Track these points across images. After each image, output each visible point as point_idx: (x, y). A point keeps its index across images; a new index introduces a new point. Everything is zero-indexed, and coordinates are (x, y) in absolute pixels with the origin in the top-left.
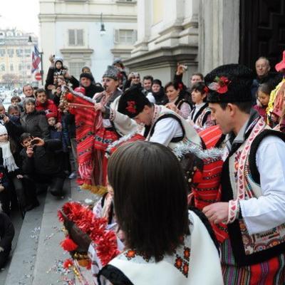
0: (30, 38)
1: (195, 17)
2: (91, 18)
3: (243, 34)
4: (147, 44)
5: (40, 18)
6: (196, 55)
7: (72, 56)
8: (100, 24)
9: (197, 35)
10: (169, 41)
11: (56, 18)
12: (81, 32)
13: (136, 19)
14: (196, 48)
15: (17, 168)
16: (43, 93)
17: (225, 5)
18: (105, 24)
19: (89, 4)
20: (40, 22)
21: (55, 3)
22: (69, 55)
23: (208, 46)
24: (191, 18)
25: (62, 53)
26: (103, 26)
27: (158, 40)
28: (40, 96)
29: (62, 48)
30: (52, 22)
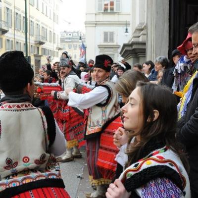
0: (80, 37)
2: (119, 24)
5: (85, 24)
6: (145, 49)
7: (106, 50)
8: (125, 28)
9: (146, 34)
11: (96, 24)
12: (112, 34)
18: (128, 28)
19: (118, 14)
20: (86, 27)
21: (96, 14)
22: (103, 49)
25: (99, 47)
26: (127, 30)
29: (99, 44)
30: (93, 27)
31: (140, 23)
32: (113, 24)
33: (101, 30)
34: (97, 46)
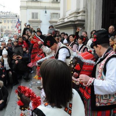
0: (16, 16)
1: (84, 8)
2: (41, 8)
3: (104, 16)
4: (64, 19)
5: (20, 8)
6: (84, 24)
7: (33, 23)
8: (45, 11)
9: (85, 16)
10: (73, 18)
11: (27, 8)
12: (37, 14)
13: (60, 9)
14: (84, 21)
15: (10, 68)
16: (21, 38)
17: (96, 4)
19: (40, 2)
20: (21, 9)
21: (27, 2)
22: (32, 23)
23: (89, 21)
24: (82, 9)
25: (29, 22)
26: (46, 12)
27: (69, 18)
28: (20, 39)
29: (29, 20)
30: (25, 9)
31: (77, 9)
32: (37, 8)
33: (30, 11)
34: (27, 21)
